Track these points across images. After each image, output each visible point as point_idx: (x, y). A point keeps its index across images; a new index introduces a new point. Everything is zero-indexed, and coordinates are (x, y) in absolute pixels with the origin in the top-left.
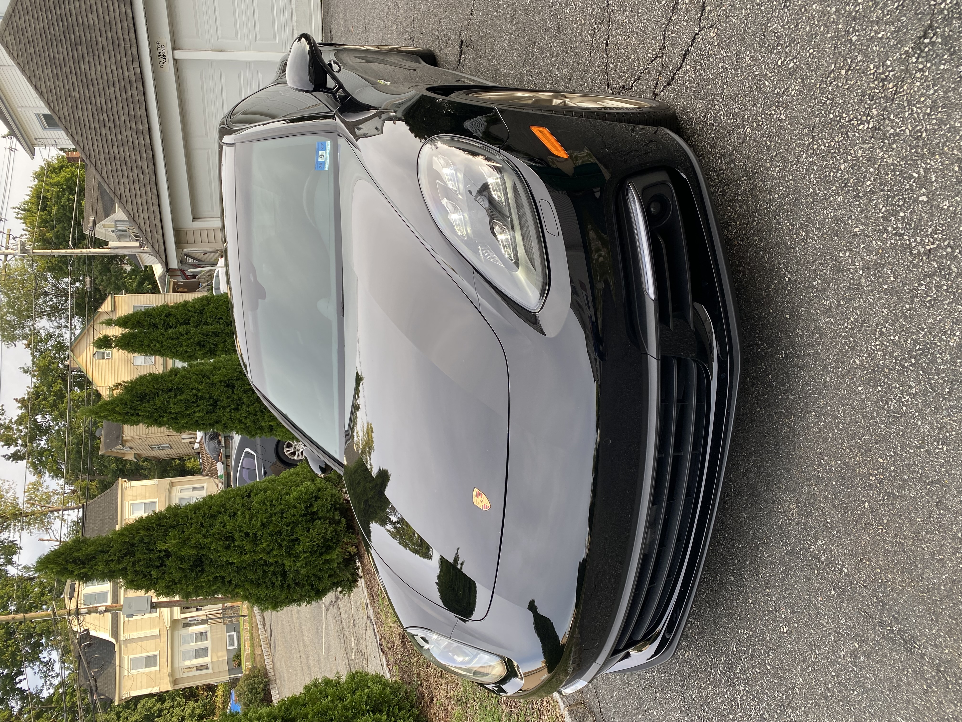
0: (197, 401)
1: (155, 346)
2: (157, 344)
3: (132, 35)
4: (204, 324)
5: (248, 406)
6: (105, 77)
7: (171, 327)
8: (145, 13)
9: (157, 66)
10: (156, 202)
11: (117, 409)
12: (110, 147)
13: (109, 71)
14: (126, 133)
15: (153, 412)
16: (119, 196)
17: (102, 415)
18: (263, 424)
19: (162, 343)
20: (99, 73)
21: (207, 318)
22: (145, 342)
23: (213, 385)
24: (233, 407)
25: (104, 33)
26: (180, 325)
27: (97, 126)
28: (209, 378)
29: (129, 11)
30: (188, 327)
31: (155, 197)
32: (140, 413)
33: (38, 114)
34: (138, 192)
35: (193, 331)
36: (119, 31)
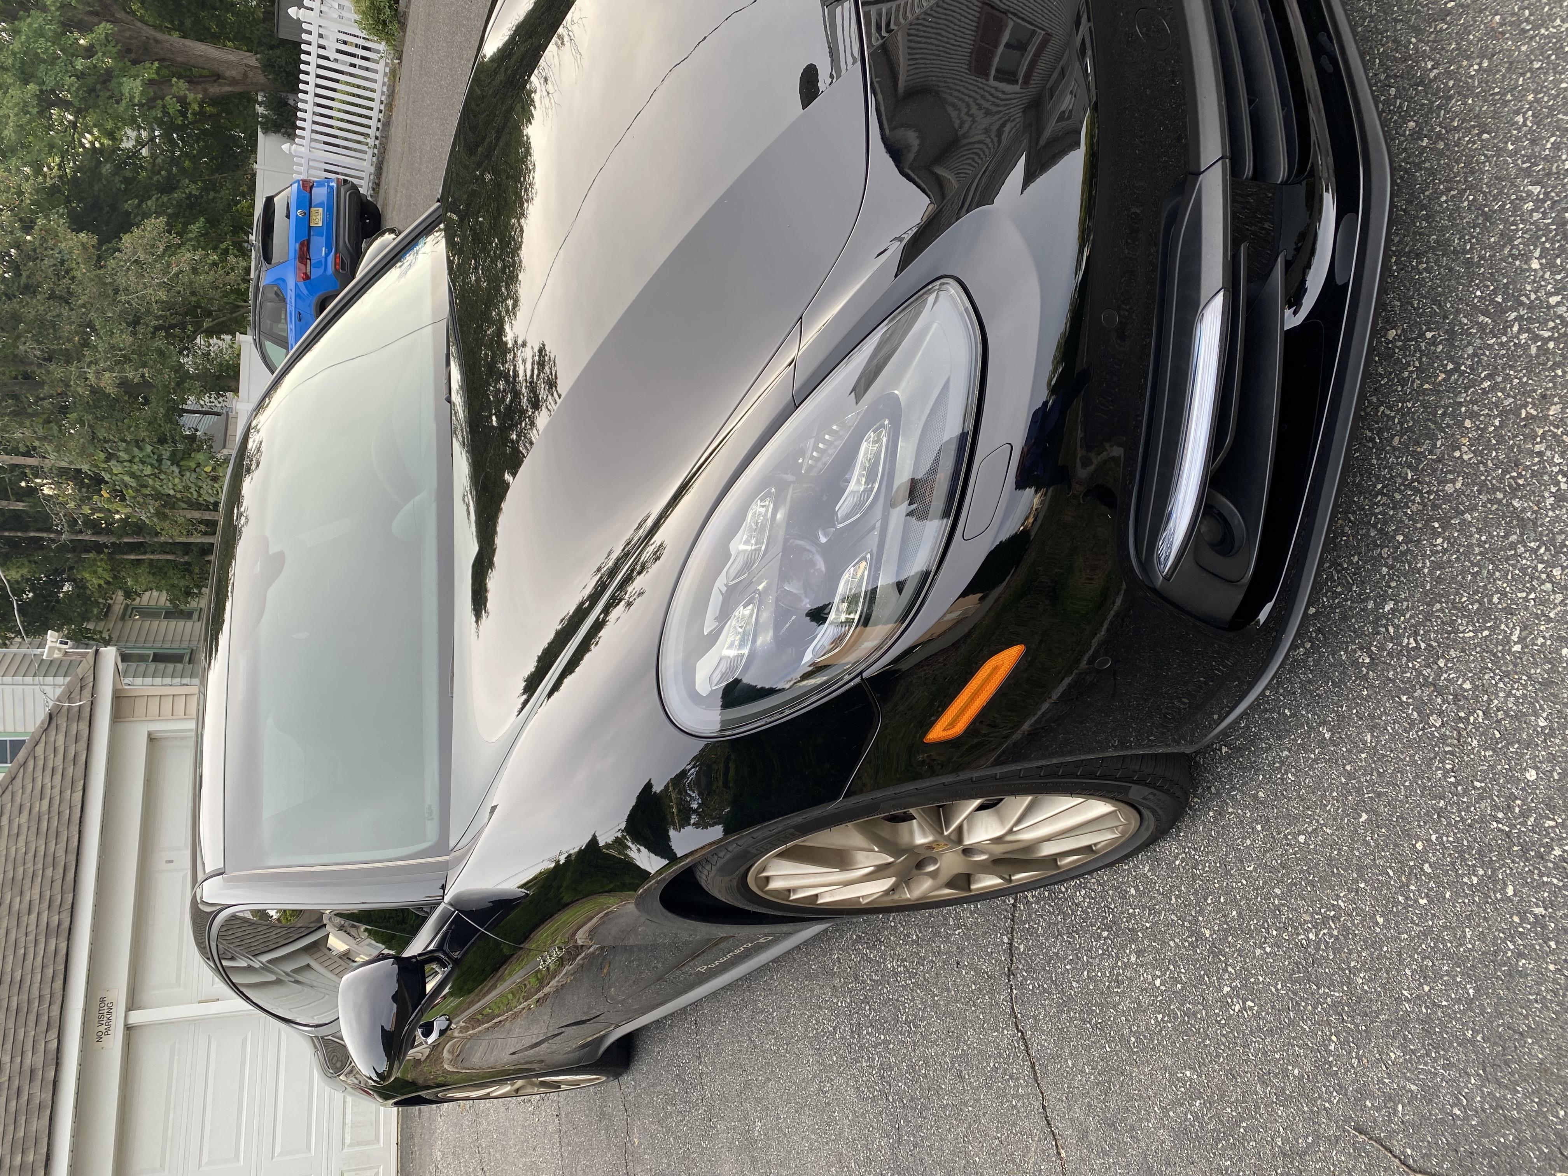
3: (59, 983)
9: (92, 1037)
29: (63, 945)
36: (36, 986)
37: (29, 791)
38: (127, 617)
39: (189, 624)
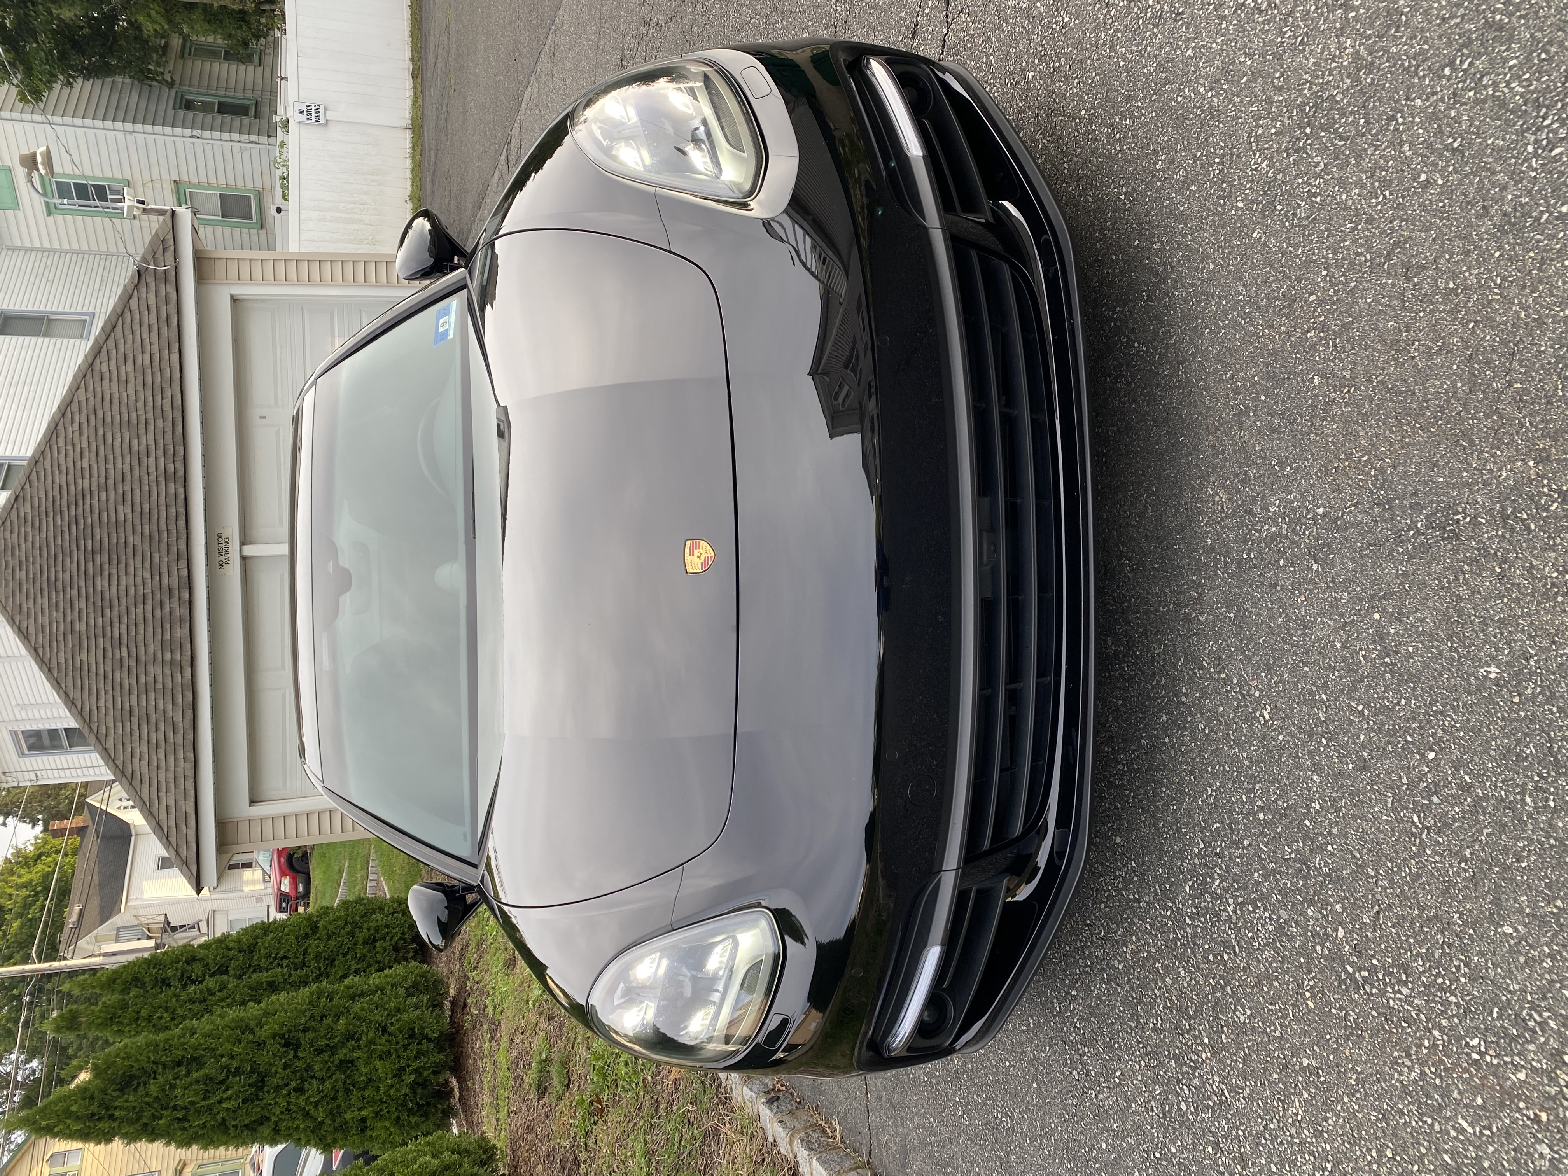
0: (227, 1077)
1: (161, 1018)
2: (165, 1015)
3: (182, 523)
4: (255, 971)
5: (323, 1080)
6: (132, 592)
7: (193, 982)
8: (205, 494)
9: (215, 565)
10: (190, 773)
11: (74, 1108)
12: (126, 699)
13: (139, 580)
14: (155, 670)
15: (142, 1110)
16: (129, 777)
17: (44, 1123)
18: (348, 1116)
19: (173, 1012)
20: (123, 587)
21: (259, 960)
22: (144, 1013)
23: (260, 1045)
24: (293, 1084)
25: (139, 529)
26: (211, 976)
27: (109, 669)
28: (252, 1032)
29: (181, 491)
30: (225, 977)
31: (189, 766)
32: (117, 1113)
33: (16, 732)
34: (163, 763)
35: (232, 983)
36: (163, 521)
37: (130, 342)
38: (186, 55)
39: (251, 69)
